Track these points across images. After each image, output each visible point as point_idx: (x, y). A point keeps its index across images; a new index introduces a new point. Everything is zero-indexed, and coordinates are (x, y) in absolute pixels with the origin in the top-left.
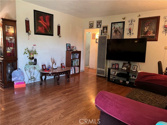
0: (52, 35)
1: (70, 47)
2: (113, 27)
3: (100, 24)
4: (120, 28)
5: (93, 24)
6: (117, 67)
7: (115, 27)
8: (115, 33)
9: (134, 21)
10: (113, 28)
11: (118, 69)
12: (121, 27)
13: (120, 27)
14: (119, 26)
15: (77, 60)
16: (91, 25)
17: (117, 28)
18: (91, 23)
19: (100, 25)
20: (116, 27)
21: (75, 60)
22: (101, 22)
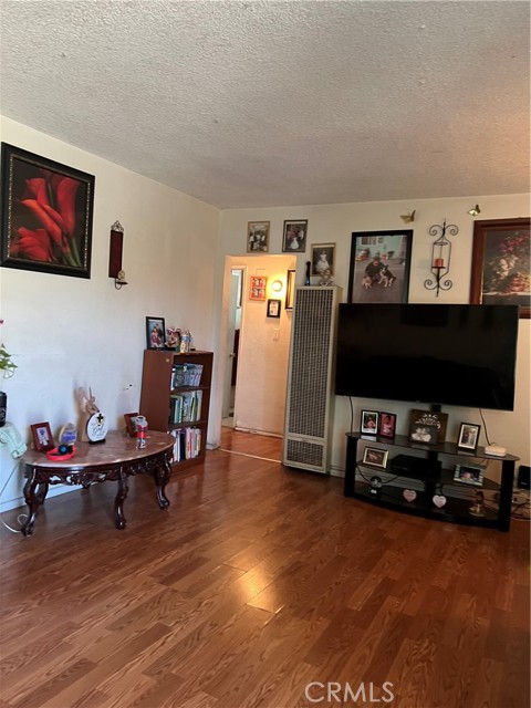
0: (86, 275)
1: (161, 333)
2: (360, 250)
3: (302, 235)
4: (394, 256)
5: (266, 233)
6: (386, 430)
7: (368, 252)
8: (368, 278)
9: (454, 232)
10: (359, 254)
11: (391, 438)
12: (397, 255)
13: (391, 253)
14: (385, 247)
15: (193, 393)
16: (255, 238)
17: (377, 259)
18: (258, 227)
19: (299, 240)
20: (373, 254)
21: (186, 394)
22: (306, 225)
